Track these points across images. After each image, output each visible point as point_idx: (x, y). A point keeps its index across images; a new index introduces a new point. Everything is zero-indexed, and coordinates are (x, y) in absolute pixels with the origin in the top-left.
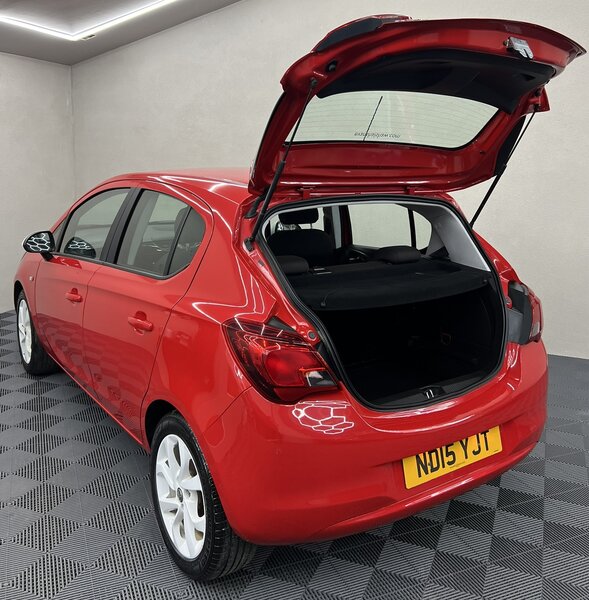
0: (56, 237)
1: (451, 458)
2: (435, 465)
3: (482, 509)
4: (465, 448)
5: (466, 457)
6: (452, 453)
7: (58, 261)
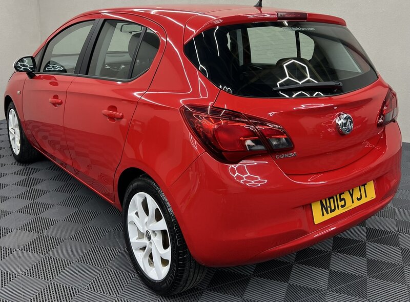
0: (37, 60)
1: (343, 203)
2: (333, 208)
3: (356, 242)
4: (352, 195)
5: (353, 202)
6: (344, 199)
7: (39, 78)
